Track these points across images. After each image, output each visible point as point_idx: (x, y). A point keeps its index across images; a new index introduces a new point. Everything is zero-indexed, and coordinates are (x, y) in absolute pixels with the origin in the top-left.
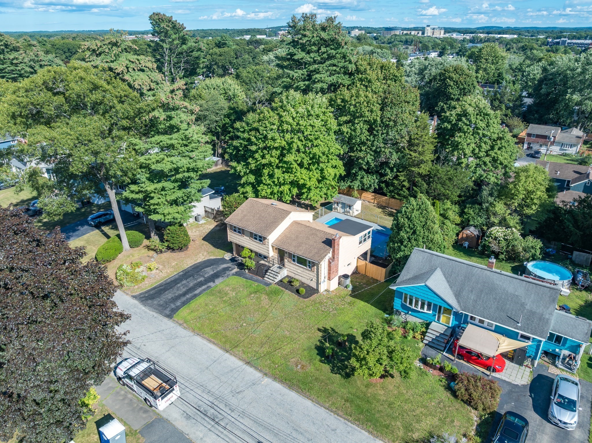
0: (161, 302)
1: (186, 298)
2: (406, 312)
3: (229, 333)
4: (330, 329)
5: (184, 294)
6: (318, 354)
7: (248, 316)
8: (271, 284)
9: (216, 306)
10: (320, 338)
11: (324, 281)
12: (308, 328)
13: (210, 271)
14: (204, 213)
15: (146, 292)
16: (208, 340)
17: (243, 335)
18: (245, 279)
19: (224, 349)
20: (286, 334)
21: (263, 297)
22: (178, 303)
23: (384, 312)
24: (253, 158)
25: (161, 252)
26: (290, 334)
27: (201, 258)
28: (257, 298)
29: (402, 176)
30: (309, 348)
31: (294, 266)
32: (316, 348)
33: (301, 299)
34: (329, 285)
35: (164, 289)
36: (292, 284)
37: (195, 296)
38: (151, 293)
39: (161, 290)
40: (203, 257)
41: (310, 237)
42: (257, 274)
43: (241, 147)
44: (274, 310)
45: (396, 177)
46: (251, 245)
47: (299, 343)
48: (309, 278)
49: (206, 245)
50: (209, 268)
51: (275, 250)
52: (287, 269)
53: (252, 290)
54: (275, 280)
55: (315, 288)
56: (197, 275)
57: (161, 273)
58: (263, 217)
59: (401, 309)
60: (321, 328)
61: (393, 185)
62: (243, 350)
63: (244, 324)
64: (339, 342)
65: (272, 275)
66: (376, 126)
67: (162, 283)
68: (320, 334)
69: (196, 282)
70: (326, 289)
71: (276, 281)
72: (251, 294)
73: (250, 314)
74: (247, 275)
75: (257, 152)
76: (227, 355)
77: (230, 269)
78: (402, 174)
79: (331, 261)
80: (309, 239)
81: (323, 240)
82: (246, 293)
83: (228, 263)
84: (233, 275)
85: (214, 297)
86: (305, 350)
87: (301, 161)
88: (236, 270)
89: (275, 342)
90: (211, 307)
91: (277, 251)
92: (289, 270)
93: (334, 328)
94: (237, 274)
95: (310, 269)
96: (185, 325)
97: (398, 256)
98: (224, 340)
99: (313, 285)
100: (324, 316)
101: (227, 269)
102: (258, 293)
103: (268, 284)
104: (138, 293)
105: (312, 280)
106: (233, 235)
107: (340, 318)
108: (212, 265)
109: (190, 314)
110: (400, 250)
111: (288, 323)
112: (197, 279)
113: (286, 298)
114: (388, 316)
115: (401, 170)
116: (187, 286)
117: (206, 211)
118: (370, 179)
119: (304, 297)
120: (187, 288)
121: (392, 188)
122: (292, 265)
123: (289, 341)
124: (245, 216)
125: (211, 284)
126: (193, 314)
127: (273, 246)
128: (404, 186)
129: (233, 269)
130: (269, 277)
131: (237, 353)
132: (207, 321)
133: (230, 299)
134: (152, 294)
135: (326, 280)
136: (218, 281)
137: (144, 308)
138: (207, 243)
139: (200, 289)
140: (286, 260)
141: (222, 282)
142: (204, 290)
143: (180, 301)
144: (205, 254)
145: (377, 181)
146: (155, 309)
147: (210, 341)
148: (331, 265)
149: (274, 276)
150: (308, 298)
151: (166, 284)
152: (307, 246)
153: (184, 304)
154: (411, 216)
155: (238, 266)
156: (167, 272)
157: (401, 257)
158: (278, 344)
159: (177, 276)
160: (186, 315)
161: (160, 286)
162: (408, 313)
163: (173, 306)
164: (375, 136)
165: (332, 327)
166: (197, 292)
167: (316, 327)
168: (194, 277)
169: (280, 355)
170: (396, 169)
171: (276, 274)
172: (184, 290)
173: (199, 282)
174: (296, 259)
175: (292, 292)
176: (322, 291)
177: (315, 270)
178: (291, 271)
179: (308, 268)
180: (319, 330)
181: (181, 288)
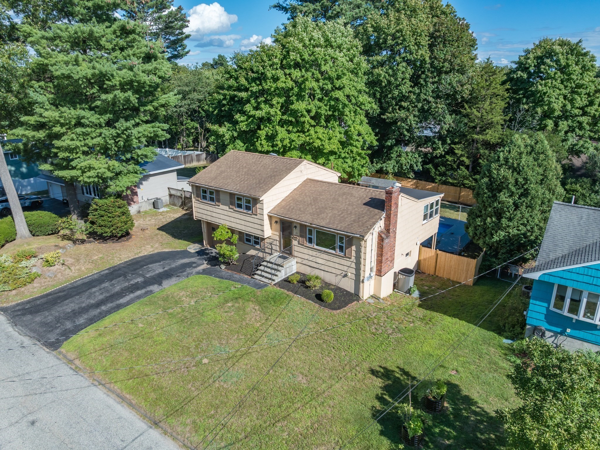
0: (50, 317)
1: (99, 310)
2: (559, 330)
3: (166, 381)
4: (397, 370)
5: (98, 305)
6: (382, 433)
7: (216, 343)
8: (266, 285)
9: (150, 324)
10: (380, 392)
11: (370, 277)
12: (347, 368)
13: (157, 269)
14: (168, 198)
15: (29, 302)
16: (118, 395)
17: (198, 384)
18: (218, 279)
19: (150, 419)
20: (300, 383)
21: (250, 306)
22: (81, 320)
23: (500, 334)
24: (243, 113)
25: (83, 241)
26: (309, 382)
27: (148, 250)
28: (239, 308)
29: (458, 149)
30: (359, 418)
31: (311, 252)
32: (374, 416)
33: (327, 311)
34: (378, 286)
35: (65, 295)
36: (308, 284)
37: (119, 307)
38: (38, 302)
39: (59, 297)
40: (152, 249)
41: (340, 199)
42: (241, 271)
43: (225, 99)
44: (271, 330)
45: (451, 152)
46: (232, 220)
47: (331, 403)
48: (339, 272)
49: (162, 235)
50: (157, 264)
51: (274, 225)
52: (296, 260)
53: (229, 294)
54: (274, 278)
55: (353, 291)
56: (132, 274)
57: (68, 270)
58: (254, 171)
59: (544, 326)
60: (378, 369)
61: (444, 164)
62: (194, 422)
63: (205, 361)
64: (429, 400)
65: (269, 270)
66: (423, 73)
67: (66, 286)
68: (379, 382)
69: (127, 284)
70: (372, 293)
71: (277, 280)
72: (227, 301)
73: (220, 339)
74: (223, 273)
75: (248, 101)
76: (154, 434)
77: (194, 265)
78: (457, 146)
79: (383, 235)
80: (338, 201)
81: (364, 202)
82: (216, 300)
83: (193, 257)
84: (198, 273)
85: (152, 307)
86: (347, 421)
87: (316, 112)
88: (205, 265)
89: (275, 402)
90: (140, 325)
91: (278, 227)
92: (300, 260)
93: (407, 369)
94: (205, 272)
95: (342, 254)
96: (77, 362)
97: (496, 238)
98: (153, 396)
99: (348, 285)
100: (378, 343)
101: (189, 265)
102: (240, 301)
103: (260, 286)
104: (14, 303)
105: (345, 276)
106: (202, 206)
107: (412, 347)
108: (164, 259)
109: (95, 338)
110: (498, 226)
111: (303, 357)
112: (131, 280)
113: (297, 308)
114: (510, 342)
115: (457, 140)
116: (107, 291)
117: (171, 195)
118: (410, 157)
119: (333, 307)
120: (108, 295)
121: (442, 169)
122: (306, 251)
123: (307, 399)
124: (222, 172)
125: (155, 288)
126: (100, 339)
127: (270, 217)
128: (462, 163)
129: (199, 265)
130: (263, 274)
131: (179, 429)
132: (126, 354)
133: (183, 311)
134: (39, 305)
135: (373, 274)
136: (167, 284)
137: (10, 329)
138: (164, 233)
139: (132, 295)
140: (295, 243)
141: (175, 284)
142: (139, 297)
143: (86, 316)
144: (157, 245)
145: (420, 160)
146: (31, 330)
147: (122, 399)
148: (384, 245)
149: (273, 272)
150: (339, 308)
151: (71, 288)
152: (336, 212)
153: (92, 321)
154: (519, 164)
155: (209, 261)
156: (79, 270)
157: (500, 241)
158: (280, 407)
159: (96, 276)
160: (86, 341)
161: (60, 292)
162: (562, 333)
163: (69, 325)
164: (421, 87)
165: (402, 366)
166: (122, 301)
167: (366, 366)
168: (125, 277)
169: (285, 435)
170: (450, 140)
171: (275, 267)
172: (101, 297)
173: (133, 285)
174: (314, 237)
175: (309, 299)
176: (365, 297)
177: (354, 253)
178: (305, 262)
179: (338, 252)
180: (373, 372)
181: (97, 294)
